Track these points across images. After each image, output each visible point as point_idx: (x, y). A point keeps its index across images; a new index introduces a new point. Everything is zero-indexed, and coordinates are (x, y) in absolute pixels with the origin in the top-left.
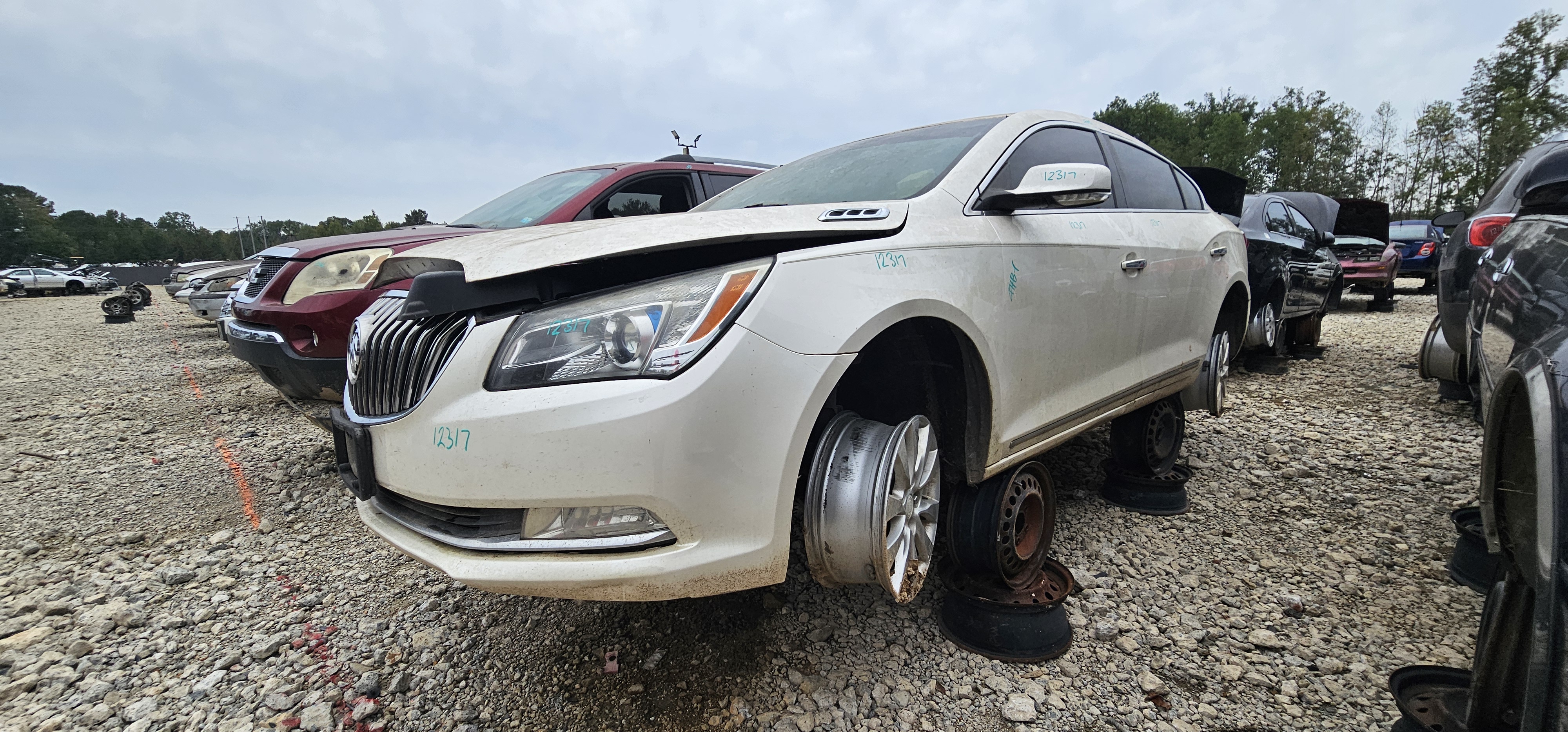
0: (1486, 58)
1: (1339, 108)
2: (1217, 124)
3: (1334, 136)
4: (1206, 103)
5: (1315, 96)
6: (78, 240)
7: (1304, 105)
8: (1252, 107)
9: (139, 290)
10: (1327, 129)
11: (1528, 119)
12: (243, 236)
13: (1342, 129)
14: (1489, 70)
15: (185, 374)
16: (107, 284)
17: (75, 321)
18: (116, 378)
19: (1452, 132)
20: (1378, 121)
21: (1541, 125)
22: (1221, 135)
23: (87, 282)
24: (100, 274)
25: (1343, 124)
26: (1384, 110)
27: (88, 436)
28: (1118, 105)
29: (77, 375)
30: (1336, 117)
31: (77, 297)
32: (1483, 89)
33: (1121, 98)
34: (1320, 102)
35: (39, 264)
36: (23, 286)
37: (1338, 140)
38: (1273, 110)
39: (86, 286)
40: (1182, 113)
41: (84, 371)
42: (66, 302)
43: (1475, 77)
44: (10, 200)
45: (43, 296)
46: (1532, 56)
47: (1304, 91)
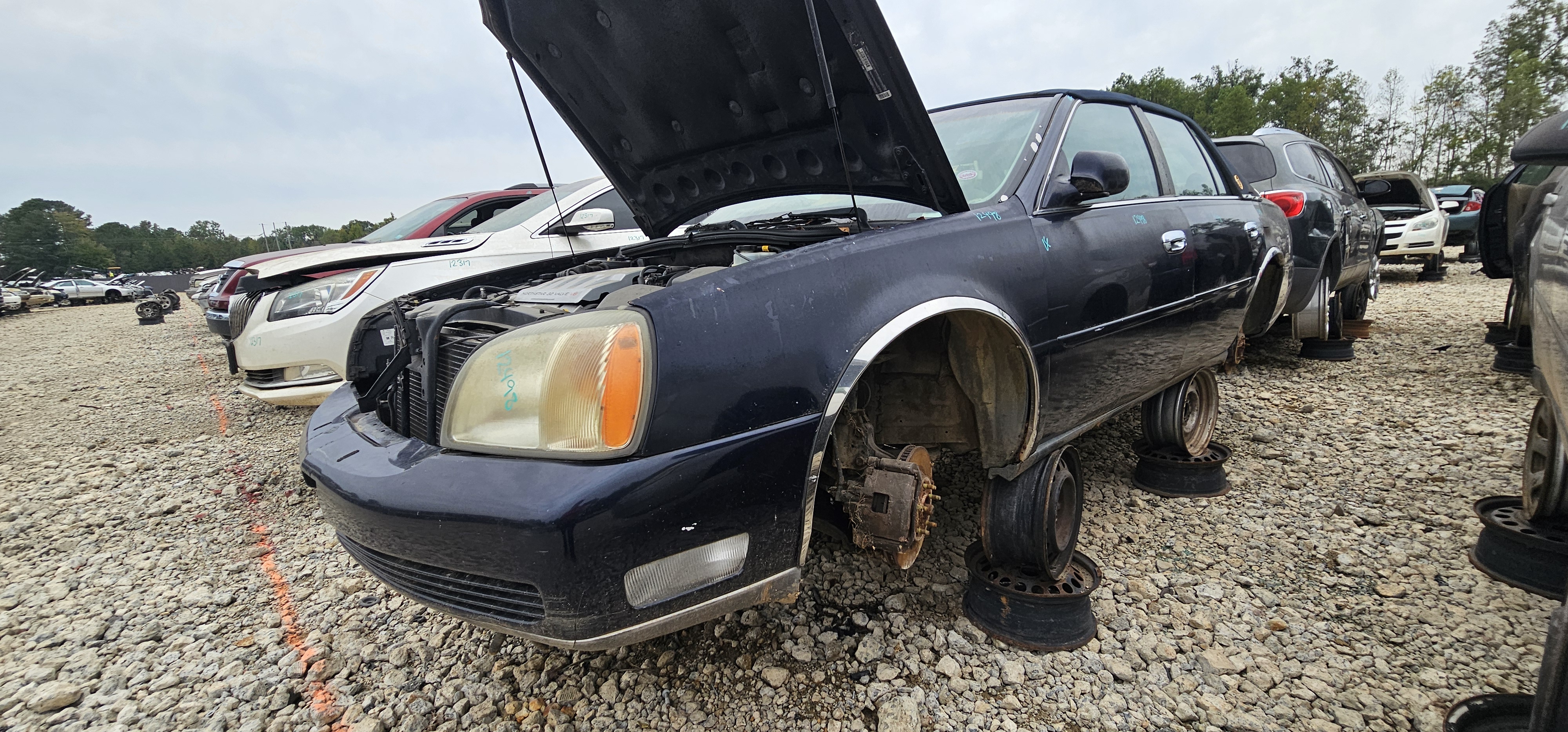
0: (1498, 20)
1: (1346, 77)
2: (1223, 98)
3: (1343, 105)
4: (1213, 76)
5: (1322, 65)
6: (115, 251)
7: (1312, 75)
8: (1258, 78)
9: (168, 296)
10: (1336, 98)
11: (1541, 81)
12: (269, 242)
13: (1350, 98)
14: (1501, 32)
15: (199, 359)
16: (142, 292)
17: (114, 325)
18: (146, 363)
19: (1462, 97)
20: (1386, 89)
21: (1554, 86)
22: (1225, 109)
23: (124, 291)
24: (136, 283)
25: (1351, 92)
26: (1391, 77)
27: (125, 397)
28: (1124, 82)
29: (117, 363)
30: (1344, 86)
31: (115, 305)
32: (1494, 52)
33: (1127, 74)
34: (1328, 71)
35: (80, 275)
36: (67, 296)
37: (1346, 110)
38: (1280, 80)
39: (123, 294)
40: (1189, 88)
41: (122, 360)
42: (106, 309)
43: (1486, 40)
44: (50, 215)
45: (85, 304)
46: (1544, 16)
47: (1311, 60)
